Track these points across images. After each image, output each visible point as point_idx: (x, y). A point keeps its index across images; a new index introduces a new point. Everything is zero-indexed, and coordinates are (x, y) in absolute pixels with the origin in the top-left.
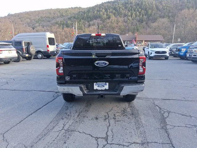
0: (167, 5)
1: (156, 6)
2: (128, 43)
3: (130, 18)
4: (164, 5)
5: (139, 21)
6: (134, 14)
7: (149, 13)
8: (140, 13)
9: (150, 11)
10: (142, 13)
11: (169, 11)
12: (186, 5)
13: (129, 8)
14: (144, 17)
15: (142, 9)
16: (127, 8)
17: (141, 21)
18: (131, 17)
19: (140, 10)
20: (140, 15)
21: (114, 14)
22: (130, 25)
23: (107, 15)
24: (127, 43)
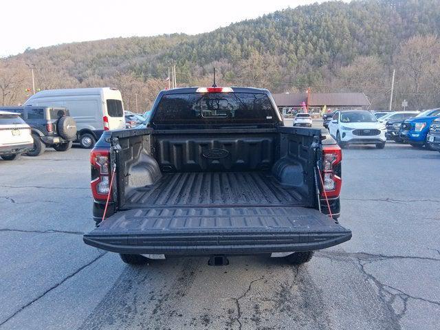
0: (375, 26)
1: (350, 30)
2: (290, 111)
3: (293, 56)
4: (368, 27)
5: (313, 63)
6: (301, 48)
7: (336, 45)
8: (315, 45)
9: (337, 42)
10: (320, 45)
11: (381, 39)
12: (417, 27)
13: (291, 35)
14: (325, 53)
15: (320, 38)
16: (286, 35)
17: (318, 63)
18: (296, 54)
19: (315, 38)
20: (316, 49)
21: (259, 48)
22: (293, 71)
23: (242, 51)
24: (287, 110)
